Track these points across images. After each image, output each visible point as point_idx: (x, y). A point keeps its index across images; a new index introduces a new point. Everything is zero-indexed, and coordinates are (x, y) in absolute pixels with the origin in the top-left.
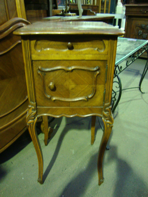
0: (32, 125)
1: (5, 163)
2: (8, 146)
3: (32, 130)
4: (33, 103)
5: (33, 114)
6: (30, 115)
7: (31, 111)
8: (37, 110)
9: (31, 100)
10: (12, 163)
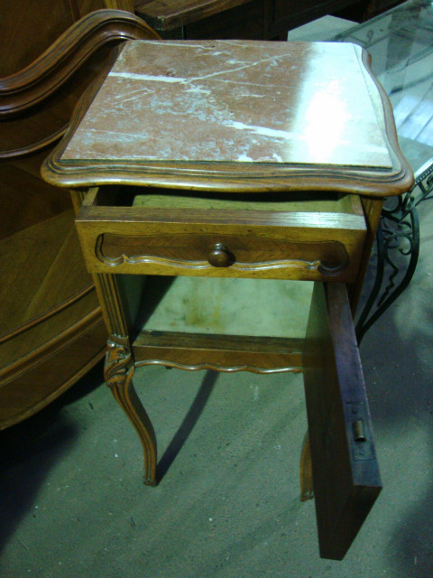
0: (119, 386)
1: (74, 405)
2: (77, 377)
3: (121, 394)
4: (119, 336)
5: (121, 361)
6: (114, 364)
7: (115, 356)
8: (132, 352)
9: (113, 329)
10: (92, 408)
